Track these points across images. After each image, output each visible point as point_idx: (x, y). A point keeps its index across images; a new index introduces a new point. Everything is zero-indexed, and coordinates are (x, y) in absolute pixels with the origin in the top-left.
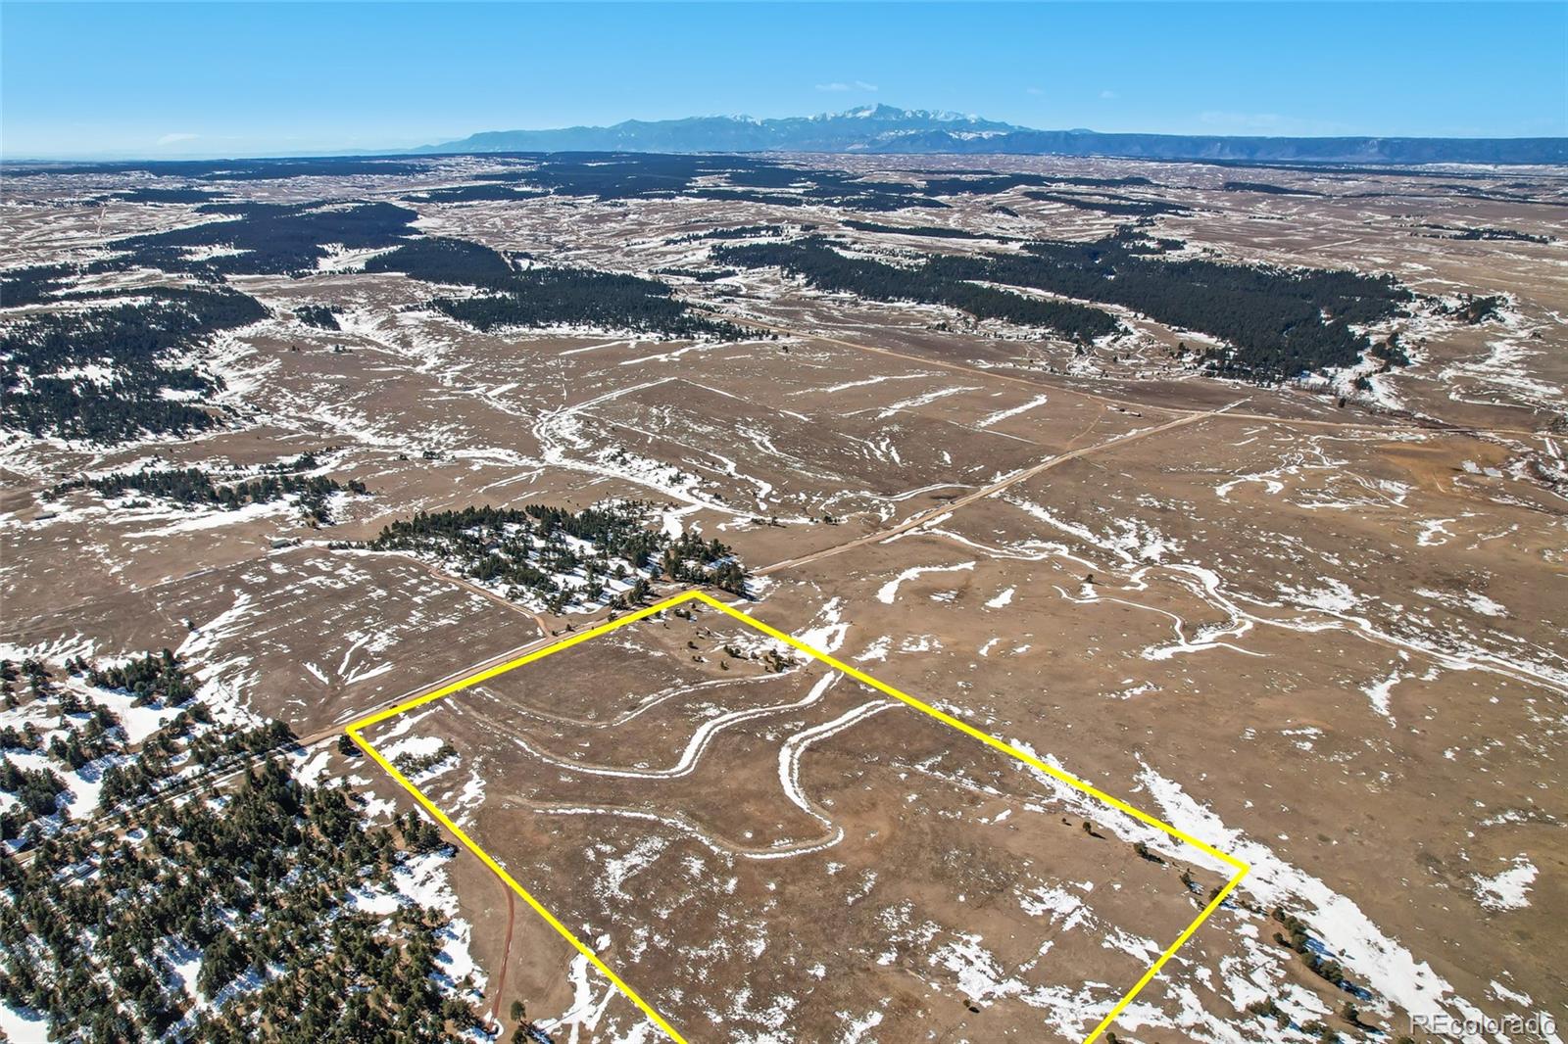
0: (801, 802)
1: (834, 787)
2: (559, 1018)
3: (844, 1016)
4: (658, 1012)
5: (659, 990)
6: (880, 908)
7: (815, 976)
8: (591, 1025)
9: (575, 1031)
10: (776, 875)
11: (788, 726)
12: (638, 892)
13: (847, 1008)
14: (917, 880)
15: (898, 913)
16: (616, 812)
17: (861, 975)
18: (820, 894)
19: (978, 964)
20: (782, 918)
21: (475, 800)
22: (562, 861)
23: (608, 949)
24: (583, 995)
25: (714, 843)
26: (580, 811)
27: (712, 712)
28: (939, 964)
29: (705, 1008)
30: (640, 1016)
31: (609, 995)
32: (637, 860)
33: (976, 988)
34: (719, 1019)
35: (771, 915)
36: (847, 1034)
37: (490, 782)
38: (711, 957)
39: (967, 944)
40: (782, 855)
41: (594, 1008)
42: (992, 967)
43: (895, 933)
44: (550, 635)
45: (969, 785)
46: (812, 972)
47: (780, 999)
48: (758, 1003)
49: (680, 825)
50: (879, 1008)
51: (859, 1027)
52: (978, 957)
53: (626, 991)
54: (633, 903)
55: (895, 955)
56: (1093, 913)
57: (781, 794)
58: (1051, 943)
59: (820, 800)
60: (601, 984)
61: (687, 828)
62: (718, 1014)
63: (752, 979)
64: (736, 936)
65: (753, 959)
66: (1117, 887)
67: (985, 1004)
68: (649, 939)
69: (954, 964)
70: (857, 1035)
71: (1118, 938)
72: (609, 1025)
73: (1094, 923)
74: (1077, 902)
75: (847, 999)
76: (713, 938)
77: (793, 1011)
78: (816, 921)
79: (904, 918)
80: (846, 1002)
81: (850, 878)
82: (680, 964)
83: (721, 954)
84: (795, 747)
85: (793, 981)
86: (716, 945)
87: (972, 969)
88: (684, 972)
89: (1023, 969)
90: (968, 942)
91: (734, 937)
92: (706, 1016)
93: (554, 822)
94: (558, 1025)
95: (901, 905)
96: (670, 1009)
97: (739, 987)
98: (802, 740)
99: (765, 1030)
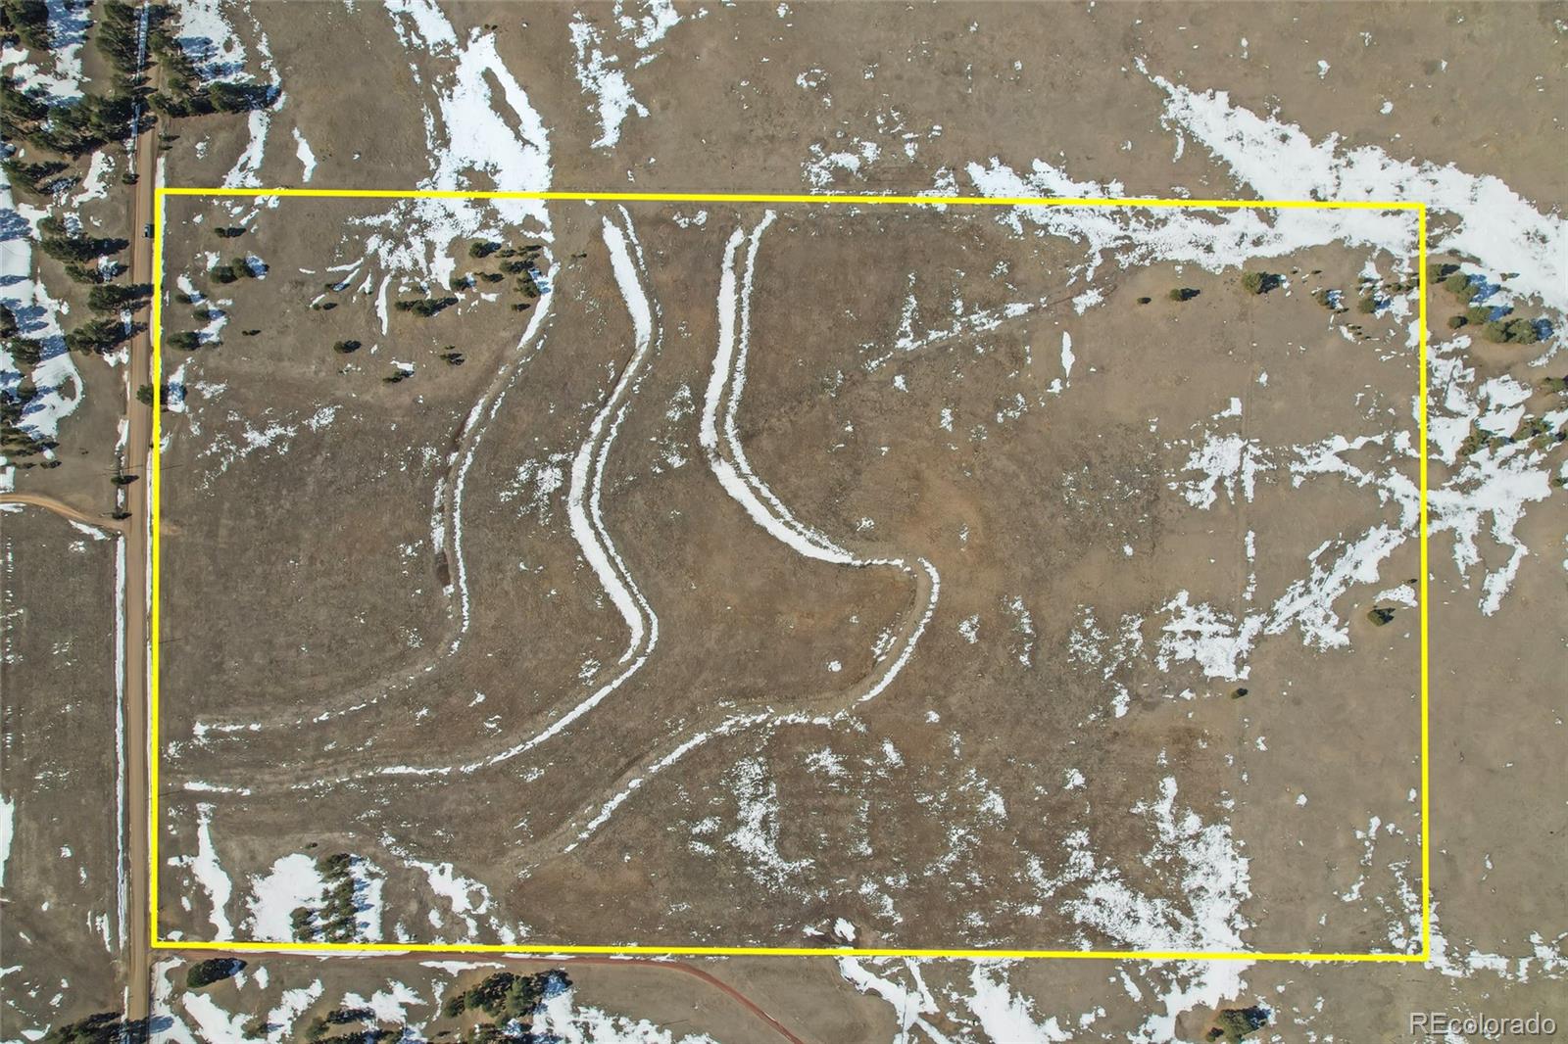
0: (835, 555)
1: (843, 488)
2: (900, 1030)
3: (1140, 808)
4: (978, 949)
5: (955, 929)
6: (1064, 643)
7: (1077, 788)
8: (932, 1007)
9: (924, 1025)
10: (922, 697)
11: (674, 415)
12: (808, 848)
13: (1137, 797)
14: (1066, 567)
15: (1086, 633)
16: (654, 769)
17: (1116, 747)
18: (988, 681)
19: (1206, 629)
20: (984, 749)
21: (475, 898)
22: (683, 884)
23: (857, 932)
24: (891, 991)
25: (812, 713)
26: (613, 804)
27: (550, 479)
28: (1172, 663)
29: (1013, 909)
30: (966, 966)
31: (916, 972)
32: (758, 811)
33: (1223, 662)
34: (1037, 909)
35: (970, 756)
36: (1159, 824)
37: (453, 859)
38: (963, 856)
39: (1178, 614)
40: (901, 663)
41: (915, 995)
42: (1219, 620)
43: (1103, 664)
44: (117, 525)
45: (985, 322)
46: (1070, 786)
47: (1069, 841)
48: (1056, 863)
49: (747, 722)
50: (1164, 772)
51: (1164, 808)
52: (1200, 621)
53: (928, 955)
54: (820, 864)
55: (1124, 692)
56: (1262, 445)
57: (801, 560)
58: (1251, 534)
59: (853, 529)
60: (895, 970)
61: (760, 718)
62: (1031, 904)
63: (1024, 842)
64: (963, 810)
65: (1004, 822)
66: (1264, 378)
67: (1244, 674)
68: (884, 889)
69: (1184, 651)
70: (1168, 817)
71: (1302, 461)
72: (949, 996)
73: (1270, 459)
74: (1237, 443)
75: (1127, 787)
76: (943, 834)
77: (1092, 842)
78: (1018, 722)
79: (1095, 634)
80: (1130, 794)
81: (997, 627)
82: (944, 888)
83: (970, 843)
84: (723, 452)
85: (1062, 811)
86: (954, 839)
87: (1204, 640)
88: (956, 892)
89: (1248, 597)
90: (1178, 609)
91: (960, 814)
92: (1023, 915)
93: (608, 845)
94: (906, 1036)
95: (1080, 620)
96: (984, 939)
97: (1022, 864)
98: (719, 424)
99: (1086, 882)
